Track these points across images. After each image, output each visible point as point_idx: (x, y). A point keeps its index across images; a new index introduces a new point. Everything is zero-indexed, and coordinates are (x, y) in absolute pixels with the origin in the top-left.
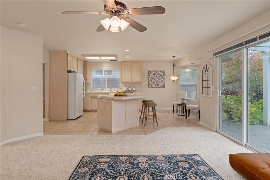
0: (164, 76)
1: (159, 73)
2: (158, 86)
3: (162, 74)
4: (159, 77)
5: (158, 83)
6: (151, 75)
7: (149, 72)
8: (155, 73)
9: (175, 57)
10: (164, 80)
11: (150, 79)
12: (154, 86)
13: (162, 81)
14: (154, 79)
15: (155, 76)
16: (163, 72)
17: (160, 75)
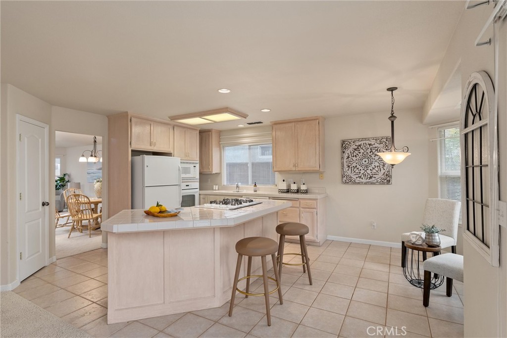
1: (370, 145)
2: (368, 180)
3: (381, 147)
4: (373, 156)
5: (369, 171)
6: (348, 152)
7: (343, 142)
8: (360, 146)
9: (396, 88)
11: (345, 160)
12: (358, 180)
13: (381, 166)
14: (357, 162)
15: (360, 153)
16: (385, 140)
17: (373, 151)
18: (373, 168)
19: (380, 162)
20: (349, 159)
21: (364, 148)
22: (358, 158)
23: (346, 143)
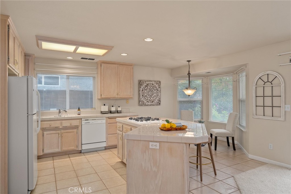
0: (159, 89)
1: (152, 84)
2: (151, 104)
3: (157, 86)
4: (154, 90)
5: (152, 99)
6: (142, 87)
7: (140, 81)
8: (148, 84)
9: (190, 61)
10: (159, 94)
11: (141, 92)
12: (147, 103)
13: (157, 96)
14: (147, 93)
15: (148, 88)
16: (158, 82)
17: (154, 88)
18: (154, 97)
19: (156, 94)
20: (143, 91)
21: (150, 86)
22: (147, 91)
23: (142, 82)
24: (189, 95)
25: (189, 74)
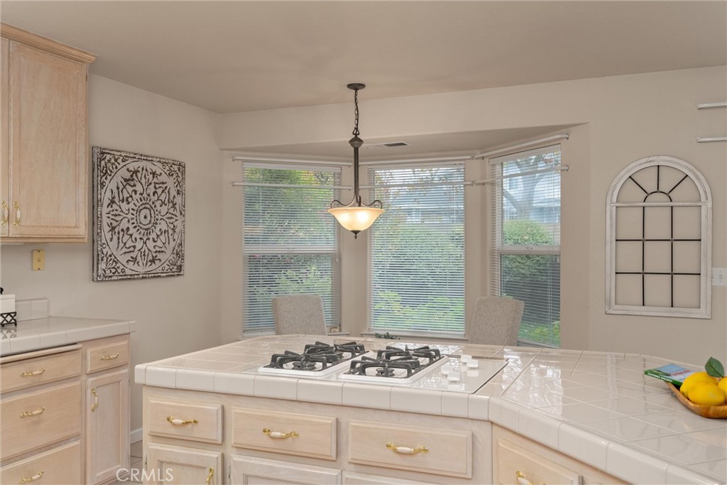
0: (178, 200)
1: (154, 174)
2: (148, 269)
3: (170, 182)
4: (158, 203)
5: (150, 244)
6: (111, 185)
7: (100, 154)
8: (136, 172)
9: (362, 86)
10: (179, 224)
11: (105, 210)
12: (131, 268)
13: (171, 232)
14: (130, 216)
15: (135, 192)
16: (176, 168)
17: (159, 191)
18: (158, 236)
19: (168, 221)
20: (115, 206)
21: (143, 181)
22: (131, 206)
23: (108, 157)
24: (356, 232)
25: (356, 141)
